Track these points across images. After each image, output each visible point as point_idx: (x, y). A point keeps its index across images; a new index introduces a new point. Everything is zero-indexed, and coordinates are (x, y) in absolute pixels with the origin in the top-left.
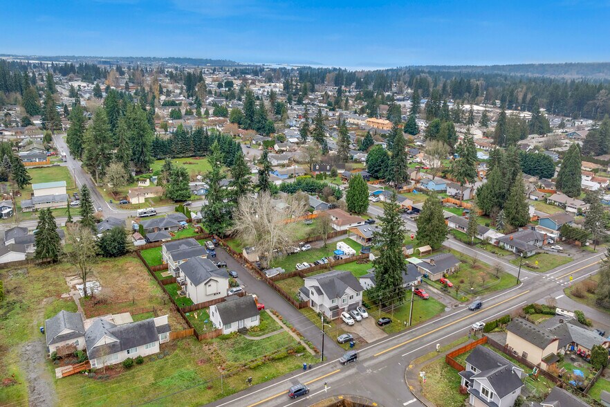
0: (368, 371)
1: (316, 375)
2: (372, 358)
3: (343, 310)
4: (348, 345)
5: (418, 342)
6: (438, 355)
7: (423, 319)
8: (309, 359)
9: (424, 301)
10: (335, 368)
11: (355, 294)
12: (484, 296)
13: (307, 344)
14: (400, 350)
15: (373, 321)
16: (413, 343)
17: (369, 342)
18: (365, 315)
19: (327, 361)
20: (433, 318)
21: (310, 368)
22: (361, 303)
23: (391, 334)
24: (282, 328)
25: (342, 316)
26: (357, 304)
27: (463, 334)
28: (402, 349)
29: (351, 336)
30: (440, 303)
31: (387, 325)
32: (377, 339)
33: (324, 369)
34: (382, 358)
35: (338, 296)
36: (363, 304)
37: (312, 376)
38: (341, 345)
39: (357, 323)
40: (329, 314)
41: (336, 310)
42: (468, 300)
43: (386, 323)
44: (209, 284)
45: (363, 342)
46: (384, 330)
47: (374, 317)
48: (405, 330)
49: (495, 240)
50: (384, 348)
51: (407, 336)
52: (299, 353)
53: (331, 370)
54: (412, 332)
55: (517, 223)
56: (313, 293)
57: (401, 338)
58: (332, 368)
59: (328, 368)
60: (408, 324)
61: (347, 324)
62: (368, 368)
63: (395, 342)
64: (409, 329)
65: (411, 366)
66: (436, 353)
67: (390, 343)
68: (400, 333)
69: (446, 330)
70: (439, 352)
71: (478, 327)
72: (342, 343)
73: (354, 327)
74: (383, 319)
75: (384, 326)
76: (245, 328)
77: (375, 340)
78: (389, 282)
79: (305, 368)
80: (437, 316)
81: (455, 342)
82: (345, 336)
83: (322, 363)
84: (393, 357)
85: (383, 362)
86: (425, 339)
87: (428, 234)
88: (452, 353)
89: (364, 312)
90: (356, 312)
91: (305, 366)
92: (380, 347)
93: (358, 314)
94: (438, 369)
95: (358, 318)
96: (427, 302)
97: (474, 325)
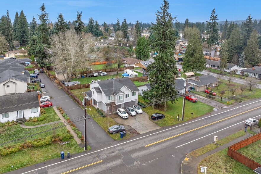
0: (135, 163)
1: (72, 165)
2: (143, 148)
3: (120, 106)
4: (118, 135)
5: (192, 134)
6: (216, 148)
7: (194, 116)
8: (73, 148)
9: (193, 103)
10: (97, 159)
11: (130, 93)
12: (245, 101)
13: (76, 133)
14: (173, 141)
15: (147, 117)
16: (187, 136)
17: (141, 133)
18: (140, 111)
19: (91, 150)
20: (203, 115)
21: (69, 157)
22: (136, 102)
23: (164, 127)
24: (59, 119)
25: (117, 111)
26: (133, 102)
27: (238, 129)
28: (176, 140)
29: (123, 128)
30: (207, 105)
31: (161, 120)
32: (149, 130)
33: (84, 159)
34: (153, 150)
35: (114, 93)
36: (138, 103)
37: (67, 167)
38: (111, 135)
39: (131, 117)
40: (105, 109)
41: (112, 106)
42: (232, 104)
43: (159, 118)
44: (8, 84)
45: (134, 133)
46: (157, 124)
47: (148, 113)
48: (178, 124)
49: (240, 71)
50: (157, 139)
51: (180, 129)
52: (64, 141)
53: (92, 160)
54: (185, 126)
55: (253, 63)
56: (94, 93)
57: (174, 131)
58: (94, 158)
59: (89, 158)
60: (181, 119)
61: (122, 117)
62: (136, 159)
63: (168, 133)
64: (182, 123)
65: (187, 159)
66: (215, 146)
67: (163, 135)
68: (173, 126)
69: (219, 125)
70: (216, 144)
71: (252, 122)
72: (112, 133)
73: (127, 120)
74: (156, 114)
75: (157, 121)
76: (24, 118)
77: (147, 131)
78: (162, 81)
79: (62, 157)
80: (207, 114)
81: (231, 136)
82: (116, 126)
83: (85, 152)
84: (166, 148)
85: (154, 153)
86: (199, 132)
87: (192, 64)
88: (234, 146)
89: (139, 109)
90: (131, 108)
91: (63, 155)
92: (151, 138)
93: (132, 110)
94: (221, 163)
95: (133, 113)
96: (196, 104)
97: (247, 121)
